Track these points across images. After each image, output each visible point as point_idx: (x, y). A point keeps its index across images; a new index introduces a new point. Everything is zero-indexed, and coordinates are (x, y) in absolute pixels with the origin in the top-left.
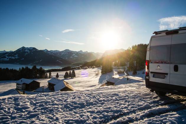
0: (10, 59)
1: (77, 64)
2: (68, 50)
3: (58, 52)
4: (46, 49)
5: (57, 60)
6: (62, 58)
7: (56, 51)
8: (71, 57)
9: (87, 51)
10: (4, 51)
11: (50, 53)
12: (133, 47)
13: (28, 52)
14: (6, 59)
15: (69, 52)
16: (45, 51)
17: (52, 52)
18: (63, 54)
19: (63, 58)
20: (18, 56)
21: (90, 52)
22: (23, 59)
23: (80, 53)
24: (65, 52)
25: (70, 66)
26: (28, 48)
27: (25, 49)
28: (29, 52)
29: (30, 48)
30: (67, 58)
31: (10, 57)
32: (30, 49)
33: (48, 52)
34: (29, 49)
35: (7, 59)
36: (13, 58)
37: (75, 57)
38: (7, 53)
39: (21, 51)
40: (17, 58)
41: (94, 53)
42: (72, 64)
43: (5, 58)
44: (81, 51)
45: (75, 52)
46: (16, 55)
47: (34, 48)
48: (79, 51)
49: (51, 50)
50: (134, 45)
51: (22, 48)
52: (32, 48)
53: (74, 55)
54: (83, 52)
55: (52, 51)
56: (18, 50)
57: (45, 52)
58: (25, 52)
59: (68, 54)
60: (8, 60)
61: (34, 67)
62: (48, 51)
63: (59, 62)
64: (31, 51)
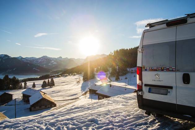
1: (56, 71)
2: (46, 56)
3: (34, 59)
4: (20, 56)
5: (34, 68)
6: (39, 65)
7: (32, 58)
8: (49, 64)
9: (66, 58)
11: (26, 60)
12: (115, 52)
15: (47, 59)
18: (40, 61)
19: (41, 66)
21: (71, 58)
24: (42, 59)
25: (49, 74)
29: (1, 55)
30: (45, 66)
33: (23, 59)
37: (53, 64)
41: (74, 59)
42: (51, 71)
44: (60, 57)
45: (54, 58)
47: (6, 56)
48: (58, 58)
49: (26, 57)
50: (116, 50)
52: (4, 56)
53: (53, 62)
54: (63, 58)
55: (28, 58)
57: (19, 60)
59: (45, 60)
61: (6, 77)
62: (22, 58)
63: (36, 70)
64: (3, 58)
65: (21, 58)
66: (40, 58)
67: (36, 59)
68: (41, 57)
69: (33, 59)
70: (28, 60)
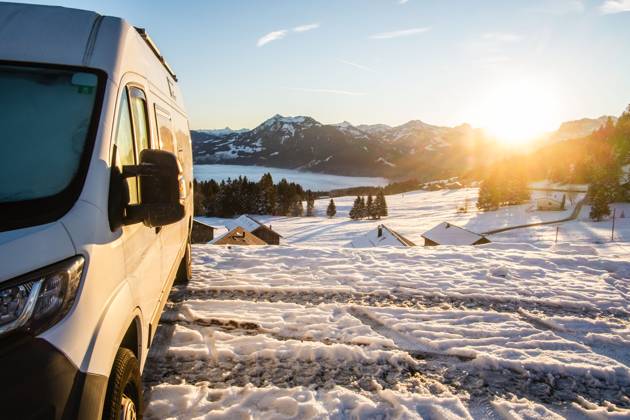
0: (240, 153)
2: (419, 123)
3: (383, 130)
4: (345, 122)
5: (380, 159)
6: (395, 149)
7: (379, 126)
8: (427, 148)
10: (227, 128)
11: (358, 133)
13: (290, 133)
14: (229, 154)
15: (422, 130)
16: (341, 129)
17: (363, 130)
18: (399, 136)
19: (400, 152)
20: (263, 145)
22: (276, 153)
24: (406, 131)
26: (289, 118)
27: (282, 123)
28: (293, 131)
29: (296, 118)
30: (413, 152)
31: (241, 149)
32: (295, 121)
33: (352, 131)
34: (293, 124)
35: (234, 152)
36: (249, 150)
37: (441, 146)
38: (233, 135)
39: (271, 129)
40: (259, 150)
43: (228, 149)
45: (443, 128)
46: (256, 141)
47: (308, 120)
49: (362, 126)
51: (274, 118)
53: (438, 139)
54: (473, 128)
55: (366, 126)
56: (263, 124)
57: (340, 132)
58: (283, 133)
59: (416, 135)
60: (236, 155)
62: (350, 127)
63: (387, 163)
64: (300, 127)
65: (346, 125)
66: (400, 129)
67: (389, 131)
68: (404, 123)
69: (380, 132)
70: (364, 133)
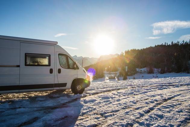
9: (81, 57)
12: (126, 52)
21: (85, 57)
23: (75, 58)
41: (88, 58)
54: (78, 57)
